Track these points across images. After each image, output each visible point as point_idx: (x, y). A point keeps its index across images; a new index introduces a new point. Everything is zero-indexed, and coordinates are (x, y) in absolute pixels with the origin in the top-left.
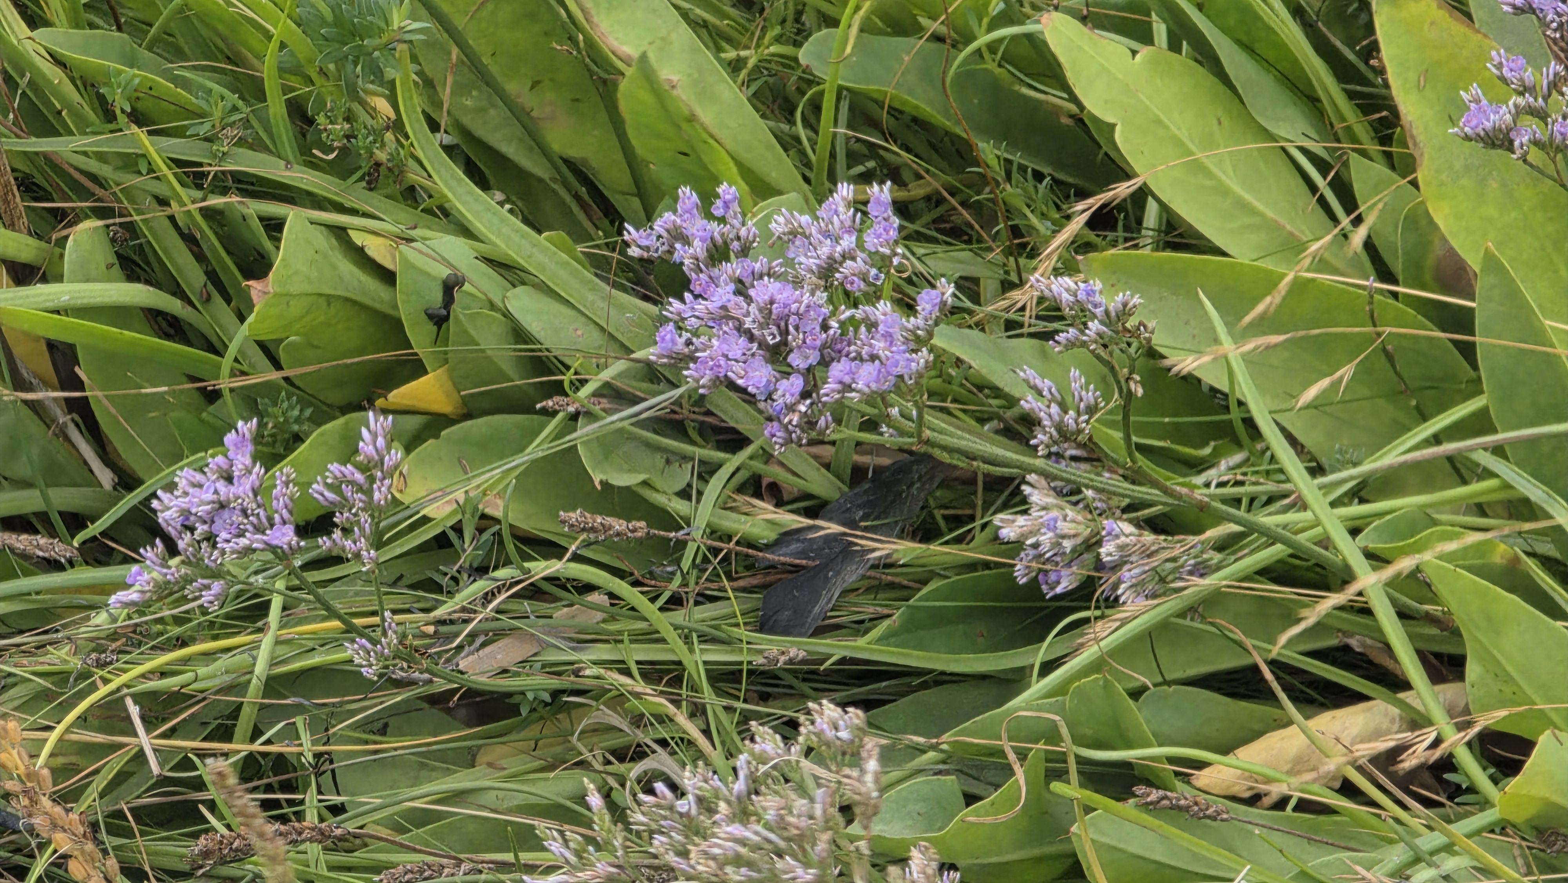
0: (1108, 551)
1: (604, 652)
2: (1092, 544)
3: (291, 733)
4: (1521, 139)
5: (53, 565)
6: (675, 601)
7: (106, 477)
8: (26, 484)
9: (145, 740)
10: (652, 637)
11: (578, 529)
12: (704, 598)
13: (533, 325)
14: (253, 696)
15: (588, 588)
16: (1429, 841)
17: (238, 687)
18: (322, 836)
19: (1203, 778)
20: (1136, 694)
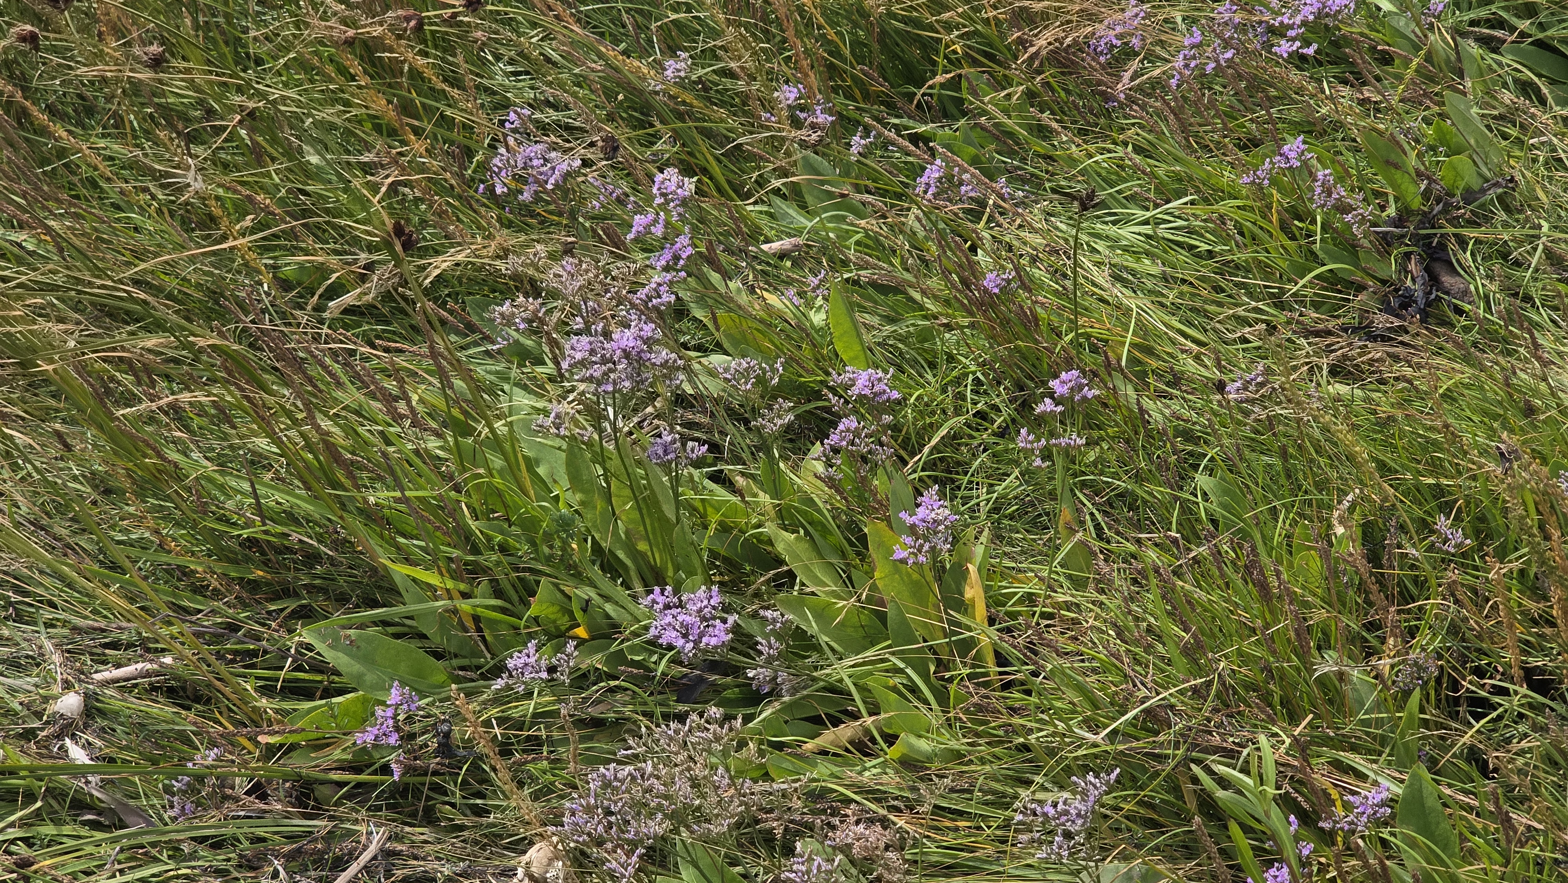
0: (779, 680)
1: (631, 707)
2: (775, 678)
3: (539, 729)
4: (910, 562)
5: (473, 680)
6: (652, 694)
7: (488, 656)
8: (465, 657)
9: (497, 731)
10: (645, 704)
11: (624, 672)
12: (660, 693)
13: (612, 614)
14: (528, 718)
15: (626, 689)
16: (868, 765)
17: (525, 716)
18: (547, 759)
19: (805, 747)
20: (786, 722)
